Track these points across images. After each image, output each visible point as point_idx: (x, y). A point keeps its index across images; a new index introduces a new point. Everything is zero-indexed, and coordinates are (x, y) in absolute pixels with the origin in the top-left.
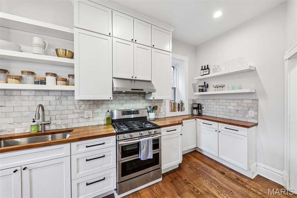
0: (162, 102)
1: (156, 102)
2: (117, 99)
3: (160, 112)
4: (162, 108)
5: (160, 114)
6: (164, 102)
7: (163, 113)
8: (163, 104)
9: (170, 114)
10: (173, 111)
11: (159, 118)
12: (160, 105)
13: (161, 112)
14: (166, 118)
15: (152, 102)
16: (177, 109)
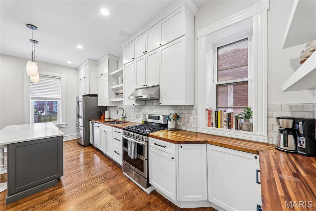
0: (193, 109)
1: (183, 108)
2: (149, 105)
3: (188, 123)
4: (191, 118)
5: (189, 125)
6: (194, 109)
7: (194, 126)
8: (193, 112)
9: (206, 130)
10: (214, 125)
11: (187, 130)
12: (189, 113)
13: (190, 123)
14: (199, 135)
15: (179, 108)
16: (226, 123)
